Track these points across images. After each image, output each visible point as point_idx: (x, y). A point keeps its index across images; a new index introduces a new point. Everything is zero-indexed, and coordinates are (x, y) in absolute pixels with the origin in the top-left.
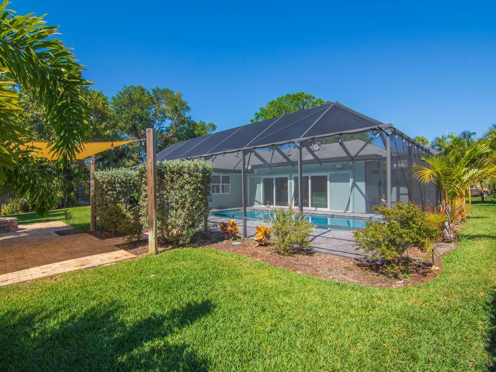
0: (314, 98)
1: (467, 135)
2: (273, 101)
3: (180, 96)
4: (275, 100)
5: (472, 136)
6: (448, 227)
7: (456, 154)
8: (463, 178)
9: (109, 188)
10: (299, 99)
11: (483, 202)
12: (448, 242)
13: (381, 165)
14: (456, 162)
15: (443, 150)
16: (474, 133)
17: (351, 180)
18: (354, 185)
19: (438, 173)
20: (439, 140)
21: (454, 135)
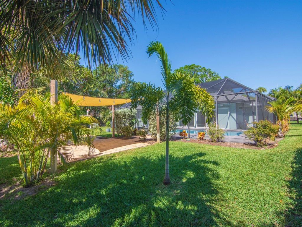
0: (200, 67)
1: (288, 88)
2: (178, 69)
3: (127, 68)
4: (179, 69)
5: (291, 88)
6: (280, 131)
7: (283, 98)
8: (286, 111)
9: (123, 117)
10: (192, 68)
11: (298, 123)
12: (281, 137)
13: (244, 105)
14: (283, 102)
15: (276, 96)
16: (292, 87)
17: (229, 112)
18: (230, 115)
19: (275, 109)
20: (273, 90)
21: (281, 88)
